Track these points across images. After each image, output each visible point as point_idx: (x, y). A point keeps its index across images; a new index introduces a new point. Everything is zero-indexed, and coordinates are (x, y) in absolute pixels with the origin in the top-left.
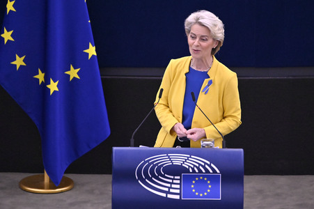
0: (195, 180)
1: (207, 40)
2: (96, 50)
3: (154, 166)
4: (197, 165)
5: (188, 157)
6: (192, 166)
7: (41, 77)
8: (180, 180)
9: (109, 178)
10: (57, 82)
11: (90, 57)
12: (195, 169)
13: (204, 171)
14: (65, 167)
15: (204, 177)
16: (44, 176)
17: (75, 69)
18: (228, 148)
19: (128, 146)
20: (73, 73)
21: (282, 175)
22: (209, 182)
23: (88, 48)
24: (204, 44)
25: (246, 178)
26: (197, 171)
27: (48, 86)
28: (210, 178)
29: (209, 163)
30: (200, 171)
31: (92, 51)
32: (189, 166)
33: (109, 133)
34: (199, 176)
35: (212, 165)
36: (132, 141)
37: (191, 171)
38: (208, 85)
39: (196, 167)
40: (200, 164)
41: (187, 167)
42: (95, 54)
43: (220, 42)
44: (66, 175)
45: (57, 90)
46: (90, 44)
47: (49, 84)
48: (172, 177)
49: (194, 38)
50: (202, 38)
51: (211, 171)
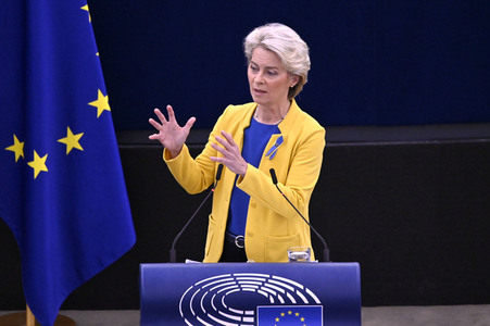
0: (280, 317)
1: (276, 74)
2: (110, 103)
4: (283, 291)
5: (267, 279)
6: (275, 293)
7: (17, 148)
8: (254, 316)
9: (134, 316)
10: (45, 158)
11: (99, 113)
12: (280, 297)
13: (294, 301)
14: (61, 300)
15: (294, 310)
16: (25, 316)
17: (75, 134)
18: (334, 261)
19: (166, 262)
20: (72, 141)
21: (425, 305)
22: (302, 319)
23: (96, 98)
25: (365, 311)
26: (282, 301)
27: (30, 164)
28: (304, 312)
29: (302, 287)
30: (288, 301)
31: (102, 103)
32: (269, 294)
33: (133, 240)
34: (285, 311)
35: (308, 291)
36: (173, 252)
37: (272, 301)
38: (276, 146)
39: (281, 294)
40: (286, 290)
41: (266, 295)
42: (108, 109)
43: (301, 78)
44: (63, 313)
45: (46, 169)
46: (99, 92)
47: (33, 160)
48: (242, 312)
49: (256, 69)
50: (268, 71)
51: (306, 302)
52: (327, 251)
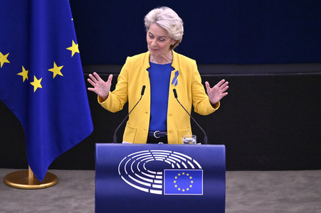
0: (177, 176)
2: (79, 48)
3: (137, 162)
4: (180, 161)
5: (170, 153)
6: (175, 162)
7: (24, 74)
8: (163, 175)
9: (92, 173)
10: (41, 80)
12: (178, 165)
13: (186, 167)
14: (49, 163)
15: (186, 172)
16: (27, 172)
17: (58, 66)
18: (210, 144)
19: (111, 143)
20: (57, 70)
22: (191, 178)
23: (71, 45)
24: (161, 44)
25: (228, 174)
26: (179, 167)
27: (32, 83)
28: (192, 173)
29: (191, 159)
31: (74, 48)
32: (171, 162)
33: (92, 130)
34: (181, 172)
35: (194, 161)
36: (115, 137)
37: (173, 166)
38: (176, 77)
40: (182, 160)
41: (170, 163)
42: (78, 52)
44: (50, 171)
45: (41, 87)
46: (73, 42)
47: (33, 81)
48: (155, 173)
49: (152, 37)
50: (159, 39)
51: (193, 167)
52: (206, 138)
